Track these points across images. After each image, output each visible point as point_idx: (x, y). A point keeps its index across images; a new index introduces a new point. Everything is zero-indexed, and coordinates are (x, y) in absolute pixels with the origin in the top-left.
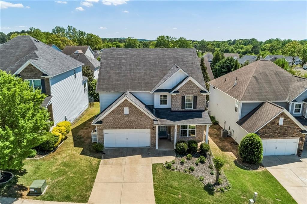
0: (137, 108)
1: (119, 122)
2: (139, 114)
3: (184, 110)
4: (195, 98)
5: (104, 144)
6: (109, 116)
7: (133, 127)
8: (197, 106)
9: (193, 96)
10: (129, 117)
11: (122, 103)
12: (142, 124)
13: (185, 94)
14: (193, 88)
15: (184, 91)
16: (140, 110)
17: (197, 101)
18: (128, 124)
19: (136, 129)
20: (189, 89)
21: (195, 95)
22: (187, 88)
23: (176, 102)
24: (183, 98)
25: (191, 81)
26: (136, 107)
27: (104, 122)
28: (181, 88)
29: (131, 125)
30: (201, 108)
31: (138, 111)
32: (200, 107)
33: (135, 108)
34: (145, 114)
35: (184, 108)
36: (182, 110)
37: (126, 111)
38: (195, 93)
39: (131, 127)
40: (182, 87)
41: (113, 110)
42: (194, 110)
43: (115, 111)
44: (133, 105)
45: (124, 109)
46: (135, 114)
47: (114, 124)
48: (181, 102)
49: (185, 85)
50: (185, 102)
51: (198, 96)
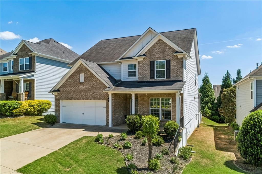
0: (92, 74)
1: (74, 91)
2: (94, 81)
3: (153, 80)
4: (168, 62)
5: (60, 117)
6: (65, 83)
7: (88, 98)
8: (171, 74)
9: (165, 60)
10: (83, 85)
11: (78, 68)
12: (97, 94)
13: (155, 58)
14: (164, 49)
15: (153, 55)
16: (95, 76)
17: (171, 67)
18: (82, 93)
19: (90, 100)
20: (158, 51)
21: (167, 59)
22: (156, 50)
23: (143, 69)
24: (152, 63)
25: (161, 40)
26: (92, 72)
27: (61, 90)
28: (148, 50)
29: (86, 95)
30: (177, 77)
31: (93, 77)
32: (175, 75)
33: (90, 73)
34: (100, 81)
35: (154, 78)
36: (151, 80)
37: (82, 78)
38: (167, 56)
39: (86, 98)
40: (150, 49)
41: (69, 77)
42: (168, 80)
43: (71, 78)
44: (88, 70)
45: (79, 75)
46: (90, 81)
47: (70, 93)
48: (150, 69)
49: (153, 46)
50: (155, 70)
51: (172, 59)
